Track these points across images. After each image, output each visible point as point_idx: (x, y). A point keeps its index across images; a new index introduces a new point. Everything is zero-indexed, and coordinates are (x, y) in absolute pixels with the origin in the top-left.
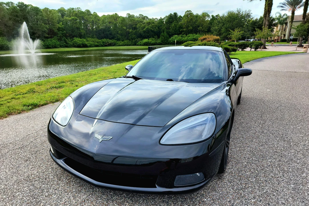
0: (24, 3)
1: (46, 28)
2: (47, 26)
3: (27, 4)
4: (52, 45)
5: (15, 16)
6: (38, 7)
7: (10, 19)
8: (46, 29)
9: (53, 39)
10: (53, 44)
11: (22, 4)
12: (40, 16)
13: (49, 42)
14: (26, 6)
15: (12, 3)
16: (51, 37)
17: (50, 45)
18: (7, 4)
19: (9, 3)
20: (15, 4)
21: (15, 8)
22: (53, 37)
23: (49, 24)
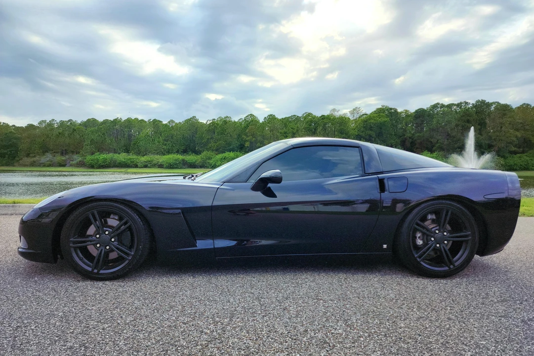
0: (485, 101)
1: (516, 137)
2: (519, 134)
3: (491, 101)
4: (521, 165)
5: (464, 121)
6: (508, 104)
7: (457, 126)
8: (515, 139)
9: (525, 154)
10: (521, 163)
11: (483, 102)
12: (510, 117)
13: (516, 159)
14: (489, 105)
15: (466, 103)
16: (523, 152)
17: (515, 164)
18: (459, 105)
19: (461, 103)
20: (471, 103)
21: (468, 110)
22: (527, 152)
23: (525, 130)
